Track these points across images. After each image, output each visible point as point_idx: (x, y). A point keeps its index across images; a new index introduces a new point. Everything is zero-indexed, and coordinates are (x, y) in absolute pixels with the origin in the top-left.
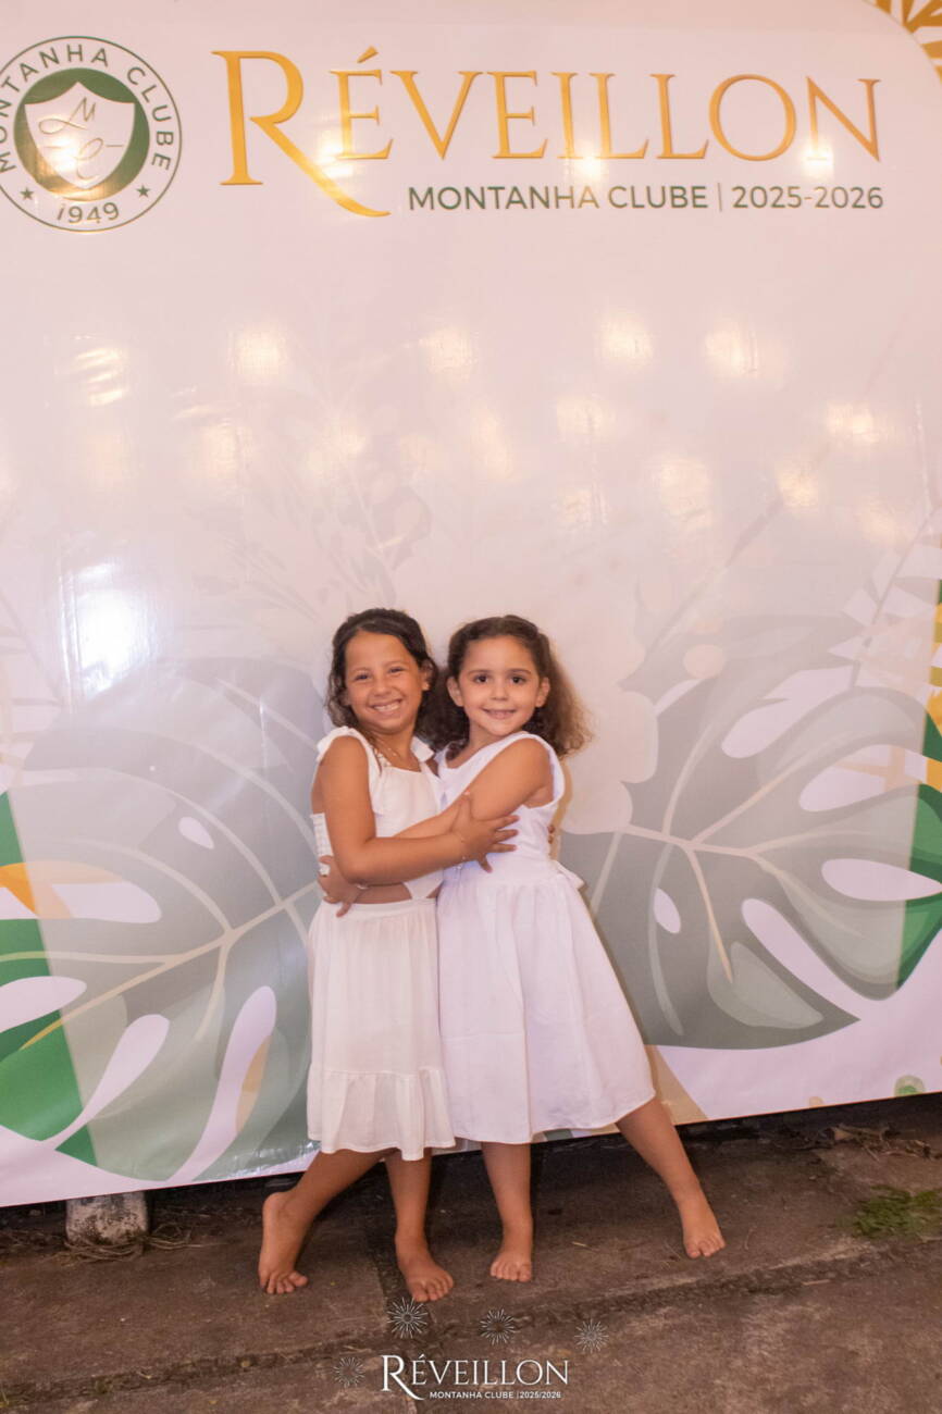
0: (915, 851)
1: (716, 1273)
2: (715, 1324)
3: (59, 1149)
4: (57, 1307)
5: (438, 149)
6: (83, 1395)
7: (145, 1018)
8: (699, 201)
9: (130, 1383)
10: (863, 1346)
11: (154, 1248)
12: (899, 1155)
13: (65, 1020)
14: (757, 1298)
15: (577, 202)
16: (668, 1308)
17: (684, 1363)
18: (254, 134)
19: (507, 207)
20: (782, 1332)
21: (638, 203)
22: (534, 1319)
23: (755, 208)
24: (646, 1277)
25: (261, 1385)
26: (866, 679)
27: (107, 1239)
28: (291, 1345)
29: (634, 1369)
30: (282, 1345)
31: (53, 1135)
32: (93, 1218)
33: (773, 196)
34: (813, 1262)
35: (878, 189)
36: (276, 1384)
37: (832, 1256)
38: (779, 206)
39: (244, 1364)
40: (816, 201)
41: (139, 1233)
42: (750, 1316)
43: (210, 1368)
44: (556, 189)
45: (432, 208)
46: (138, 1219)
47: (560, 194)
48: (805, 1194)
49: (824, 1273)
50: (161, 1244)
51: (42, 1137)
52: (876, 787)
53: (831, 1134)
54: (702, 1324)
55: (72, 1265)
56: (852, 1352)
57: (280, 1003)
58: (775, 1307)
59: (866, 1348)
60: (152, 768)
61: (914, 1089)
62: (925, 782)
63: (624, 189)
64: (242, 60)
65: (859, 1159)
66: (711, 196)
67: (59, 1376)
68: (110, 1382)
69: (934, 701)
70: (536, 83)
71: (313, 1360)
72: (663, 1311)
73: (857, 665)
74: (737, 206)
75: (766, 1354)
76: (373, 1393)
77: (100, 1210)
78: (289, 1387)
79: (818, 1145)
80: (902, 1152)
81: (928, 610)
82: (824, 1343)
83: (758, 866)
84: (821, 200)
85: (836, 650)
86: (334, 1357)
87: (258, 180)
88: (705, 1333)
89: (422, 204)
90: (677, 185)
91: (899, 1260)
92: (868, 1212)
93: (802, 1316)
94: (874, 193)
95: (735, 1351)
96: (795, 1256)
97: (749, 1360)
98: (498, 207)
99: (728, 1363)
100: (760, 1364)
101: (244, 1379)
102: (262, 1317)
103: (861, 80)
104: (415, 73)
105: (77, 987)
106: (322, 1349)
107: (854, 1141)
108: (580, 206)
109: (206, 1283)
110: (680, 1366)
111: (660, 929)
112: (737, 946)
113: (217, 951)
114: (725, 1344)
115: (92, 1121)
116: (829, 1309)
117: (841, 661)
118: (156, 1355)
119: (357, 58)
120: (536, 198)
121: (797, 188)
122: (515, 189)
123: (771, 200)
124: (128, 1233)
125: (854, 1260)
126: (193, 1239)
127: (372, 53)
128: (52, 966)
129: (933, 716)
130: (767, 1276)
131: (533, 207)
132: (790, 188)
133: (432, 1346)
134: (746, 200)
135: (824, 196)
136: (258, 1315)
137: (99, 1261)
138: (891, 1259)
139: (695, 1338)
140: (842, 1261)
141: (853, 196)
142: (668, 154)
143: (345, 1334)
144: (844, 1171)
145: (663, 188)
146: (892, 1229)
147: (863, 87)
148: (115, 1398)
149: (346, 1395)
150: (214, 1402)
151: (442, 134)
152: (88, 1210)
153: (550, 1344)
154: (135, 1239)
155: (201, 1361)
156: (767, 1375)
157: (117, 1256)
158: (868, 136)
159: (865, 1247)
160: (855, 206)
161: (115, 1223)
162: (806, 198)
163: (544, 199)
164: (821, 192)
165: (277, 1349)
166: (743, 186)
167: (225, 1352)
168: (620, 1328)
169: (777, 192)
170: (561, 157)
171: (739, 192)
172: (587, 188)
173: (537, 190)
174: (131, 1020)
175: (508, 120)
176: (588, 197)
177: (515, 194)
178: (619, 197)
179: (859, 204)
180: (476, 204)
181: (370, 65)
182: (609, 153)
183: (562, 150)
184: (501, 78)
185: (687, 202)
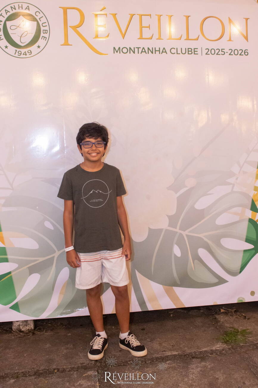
0: (247, 236)
1: (184, 351)
2: (181, 367)
3: (10, 308)
4: (8, 350)
5: (123, 37)
6: (13, 377)
7: (34, 274)
8: (196, 53)
9: (24, 374)
10: (220, 376)
11: (35, 334)
12: (238, 318)
13: (12, 274)
14: (194, 360)
15: (161, 52)
16: (169, 361)
17: (172, 379)
18: (70, 30)
19: (141, 53)
20: (199, 371)
21: (178, 53)
23: (211, 55)
24: (165, 351)
25: (59, 377)
26: (236, 189)
27: (23, 331)
30: (66, 366)
31: (8, 304)
32: (19, 325)
34: (210, 350)
35: (247, 50)
36: (63, 378)
37: (216, 348)
38: (219, 54)
39: (55, 371)
40: (229, 53)
41: (31, 329)
42: (191, 365)
43: (46, 371)
44: (155, 48)
45: (120, 53)
46: (32, 326)
47: (156, 50)
48: (211, 328)
49: (212, 353)
50: (38, 333)
51: (5, 304)
52: (237, 218)
53: (220, 311)
54: (178, 367)
55: (13, 337)
56: (217, 378)
58: (198, 363)
59: (221, 377)
60: (37, 207)
61: (242, 301)
62: (251, 218)
63: (175, 49)
64: (67, 10)
65: (227, 318)
66: (199, 51)
67: (7, 371)
68: (20, 374)
69: (254, 196)
70: (151, 18)
71: (74, 371)
72: (168, 362)
73: (234, 185)
74: (206, 54)
75: (194, 377)
76: (88, 382)
77: (21, 323)
78: (66, 379)
79: (216, 313)
80: (239, 317)
81: (254, 170)
82: (210, 375)
83: (203, 239)
85: (229, 180)
86: (79, 370)
87: (71, 44)
88: (178, 370)
89: (117, 52)
90: (189, 48)
91: (233, 351)
92: (227, 335)
93: (205, 366)
94: (245, 51)
95: (186, 376)
96: (205, 348)
97: (189, 379)
98: (138, 53)
99: (184, 379)
100: (191, 380)
101: (54, 376)
102: (62, 357)
104: (116, 14)
105: (15, 266)
106: (77, 368)
107: (226, 312)
108: (162, 53)
109: (48, 345)
110: (171, 379)
111: (175, 255)
112: (196, 261)
113: (54, 257)
114: (184, 373)
115: (18, 301)
116: (213, 364)
117: (229, 184)
118: (33, 367)
120: (149, 51)
121: (224, 49)
122: (143, 48)
123: (216, 53)
124: (29, 329)
125: (221, 350)
126: (46, 333)
127: (104, 8)
128: (9, 260)
129: (254, 200)
130: (197, 353)
131: (148, 53)
132: (222, 49)
133: (105, 369)
134: (209, 53)
135: (232, 52)
136: (61, 356)
137: (20, 337)
138: (231, 350)
139: (176, 371)
140: (218, 350)
141: (240, 52)
142: (188, 39)
143: (83, 363)
144: (222, 322)
145: (186, 49)
146: (233, 341)
147: (245, 20)
148: (20, 379)
149: (81, 382)
150: (46, 382)
151: (123, 32)
152: (18, 323)
154: (30, 331)
155: (44, 369)
156: (193, 384)
157: (25, 336)
158: (245, 35)
159: (225, 346)
160: (240, 55)
161: (25, 327)
162: (226, 52)
163: (152, 51)
164: (231, 51)
165: (65, 367)
166: (209, 48)
167: (51, 367)
168: (156, 367)
169: (218, 50)
170: (157, 39)
171: (207, 50)
172: (164, 48)
173: (150, 48)
174: (30, 275)
175: (143, 28)
176: (164, 51)
177: (143, 49)
178: (173, 51)
179: (241, 54)
180: (133, 52)
181: (104, 12)
182: (171, 38)
183: (157, 37)
184: (141, 16)
185: (192, 53)
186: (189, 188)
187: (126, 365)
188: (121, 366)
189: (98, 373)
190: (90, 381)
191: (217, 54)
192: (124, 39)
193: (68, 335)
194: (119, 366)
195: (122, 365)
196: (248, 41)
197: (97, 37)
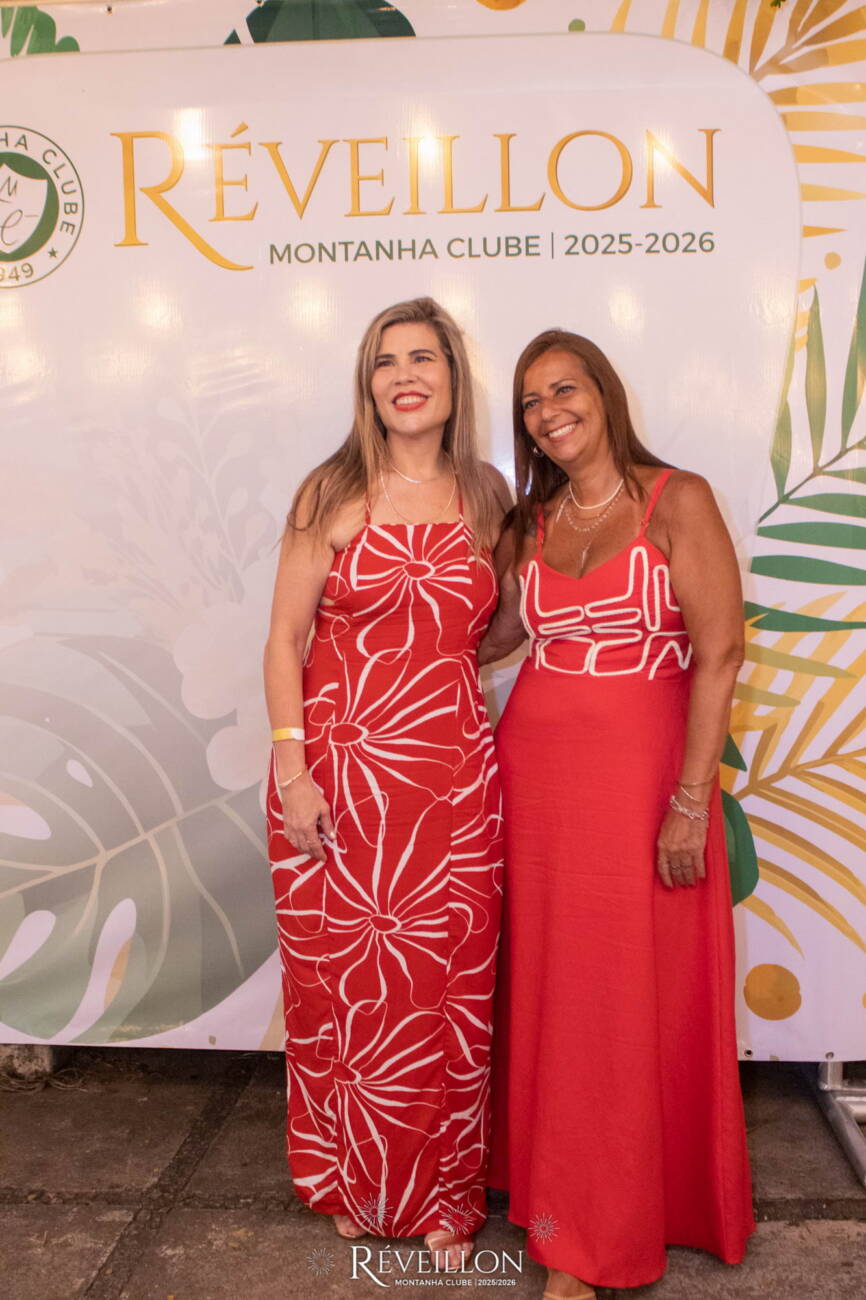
5: (297, 210)
7: (36, 912)
8: (531, 250)
11: (51, 1086)
15: (418, 251)
18: (143, 202)
19: (355, 259)
21: (473, 253)
22: (253, 1202)
23: (586, 255)
25: (25, 1217)
27: (19, 1074)
28: (75, 1187)
29: (284, 1261)
32: (11, 1057)
33: (603, 244)
35: (711, 234)
36: (35, 1218)
38: (610, 253)
39: (30, 1197)
40: (648, 245)
41: (44, 1073)
43: (6, 1195)
44: (400, 242)
45: (289, 262)
46: (45, 1064)
47: (403, 247)
50: (59, 1085)
57: (140, 913)
60: (47, 720)
63: (462, 241)
64: (134, 139)
66: (544, 246)
70: (387, 148)
71: (76, 1203)
74: (568, 253)
76: (89, 1240)
77: (16, 1053)
78: (41, 1222)
84: (651, 247)
86: (91, 1204)
87: (145, 241)
89: (281, 259)
90: (509, 235)
94: (705, 238)
98: (347, 259)
101: (17, 1210)
102: (77, 1160)
103: (701, 130)
104: (278, 144)
106: (90, 1197)
108: (421, 257)
109: (67, 1123)
113: (94, 866)
120: (381, 251)
121: (629, 235)
122: (363, 243)
123: (602, 247)
124: (36, 1072)
126: (83, 1087)
127: (243, 128)
131: (378, 258)
132: (621, 236)
134: (578, 248)
135: (656, 241)
136: (75, 1158)
137: (7, 1091)
141: (684, 242)
142: (506, 207)
143: (118, 1186)
145: (499, 239)
147: (704, 136)
149: (72, 1238)
151: (301, 197)
153: (244, 1226)
154: (41, 1078)
155: (7, 1188)
157: (20, 1089)
158: (704, 182)
160: (685, 250)
161: (27, 1063)
162: (637, 245)
163: (389, 251)
164: (652, 239)
165: (63, 1189)
166: (572, 234)
167: (28, 1184)
168: (306, 1224)
169: (608, 240)
170: (406, 213)
171: (572, 240)
172: (428, 241)
173: (382, 242)
174: (27, 914)
175: (361, 182)
176: (428, 249)
177: (363, 249)
178: (457, 248)
179: (690, 248)
180: (328, 258)
181: (241, 139)
182: (450, 208)
183: (407, 207)
184: (355, 145)
185: (520, 251)
186: (505, 679)
187: (226, 1208)
188: (212, 1207)
189: (135, 1219)
190: (95, 1238)
191: (605, 252)
192: (301, 217)
193: (140, 1100)
194: (207, 1206)
195: (218, 1205)
197: (220, 216)
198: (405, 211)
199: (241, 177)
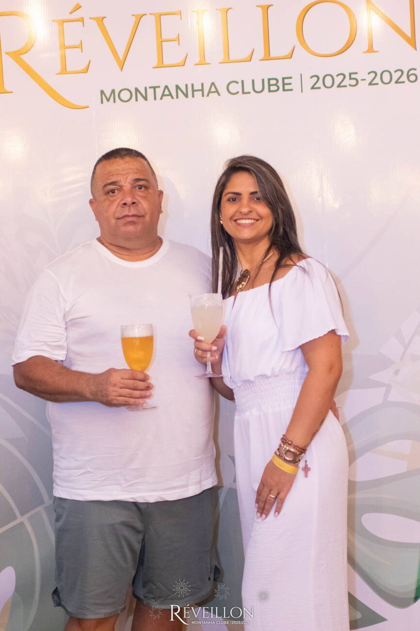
5: (119, 65)
8: (287, 87)
15: (206, 93)
19: (161, 99)
21: (245, 91)
23: (325, 89)
26: (394, 396)
33: (338, 80)
35: (415, 69)
38: (343, 87)
40: (368, 83)
44: (193, 85)
45: (115, 102)
47: (195, 88)
57: (18, 578)
63: (237, 83)
66: (295, 84)
70: (181, 18)
73: (389, 387)
74: (313, 88)
84: (373, 80)
85: (374, 377)
87: (9, 90)
89: (108, 100)
90: (270, 77)
94: (410, 73)
98: (155, 99)
104: (105, 17)
108: (208, 95)
117: (378, 384)
119: (69, 11)
120: (179, 91)
121: (356, 73)
122: (166, 87)
123: (336, 84)
127: (78, 7)
131: (177, 97)
132: (350, 74)
134: (320, 84)
135: (375, 77)
141: (396, 76)
142: (267, 57)
145: (263, 80)
151: (121, 56)
158: (409, 33)
160: (397, 82)
162: (362, 80)
163: (185, 92)
164: (373, 75)
166: (318, 75)
169: (341, 77)
170: (197, 65)
171: (315, 79)
172: (213, 84)
173: (180, 86)
175: (163, 43)
176: (213, 89)
177: (166, 90)
178: (234, 88)
179: (400, 81)
180: (141, 97)
181: (77, 15)
182: (227, 60)
183: (197, 60)
184: (159, 17)
185: (278, 88)
191: (339, 86)
192: (122, 71)
196: (417, 48)
197: (64, 71)
198: (196, 63)
199: (77, 43)
